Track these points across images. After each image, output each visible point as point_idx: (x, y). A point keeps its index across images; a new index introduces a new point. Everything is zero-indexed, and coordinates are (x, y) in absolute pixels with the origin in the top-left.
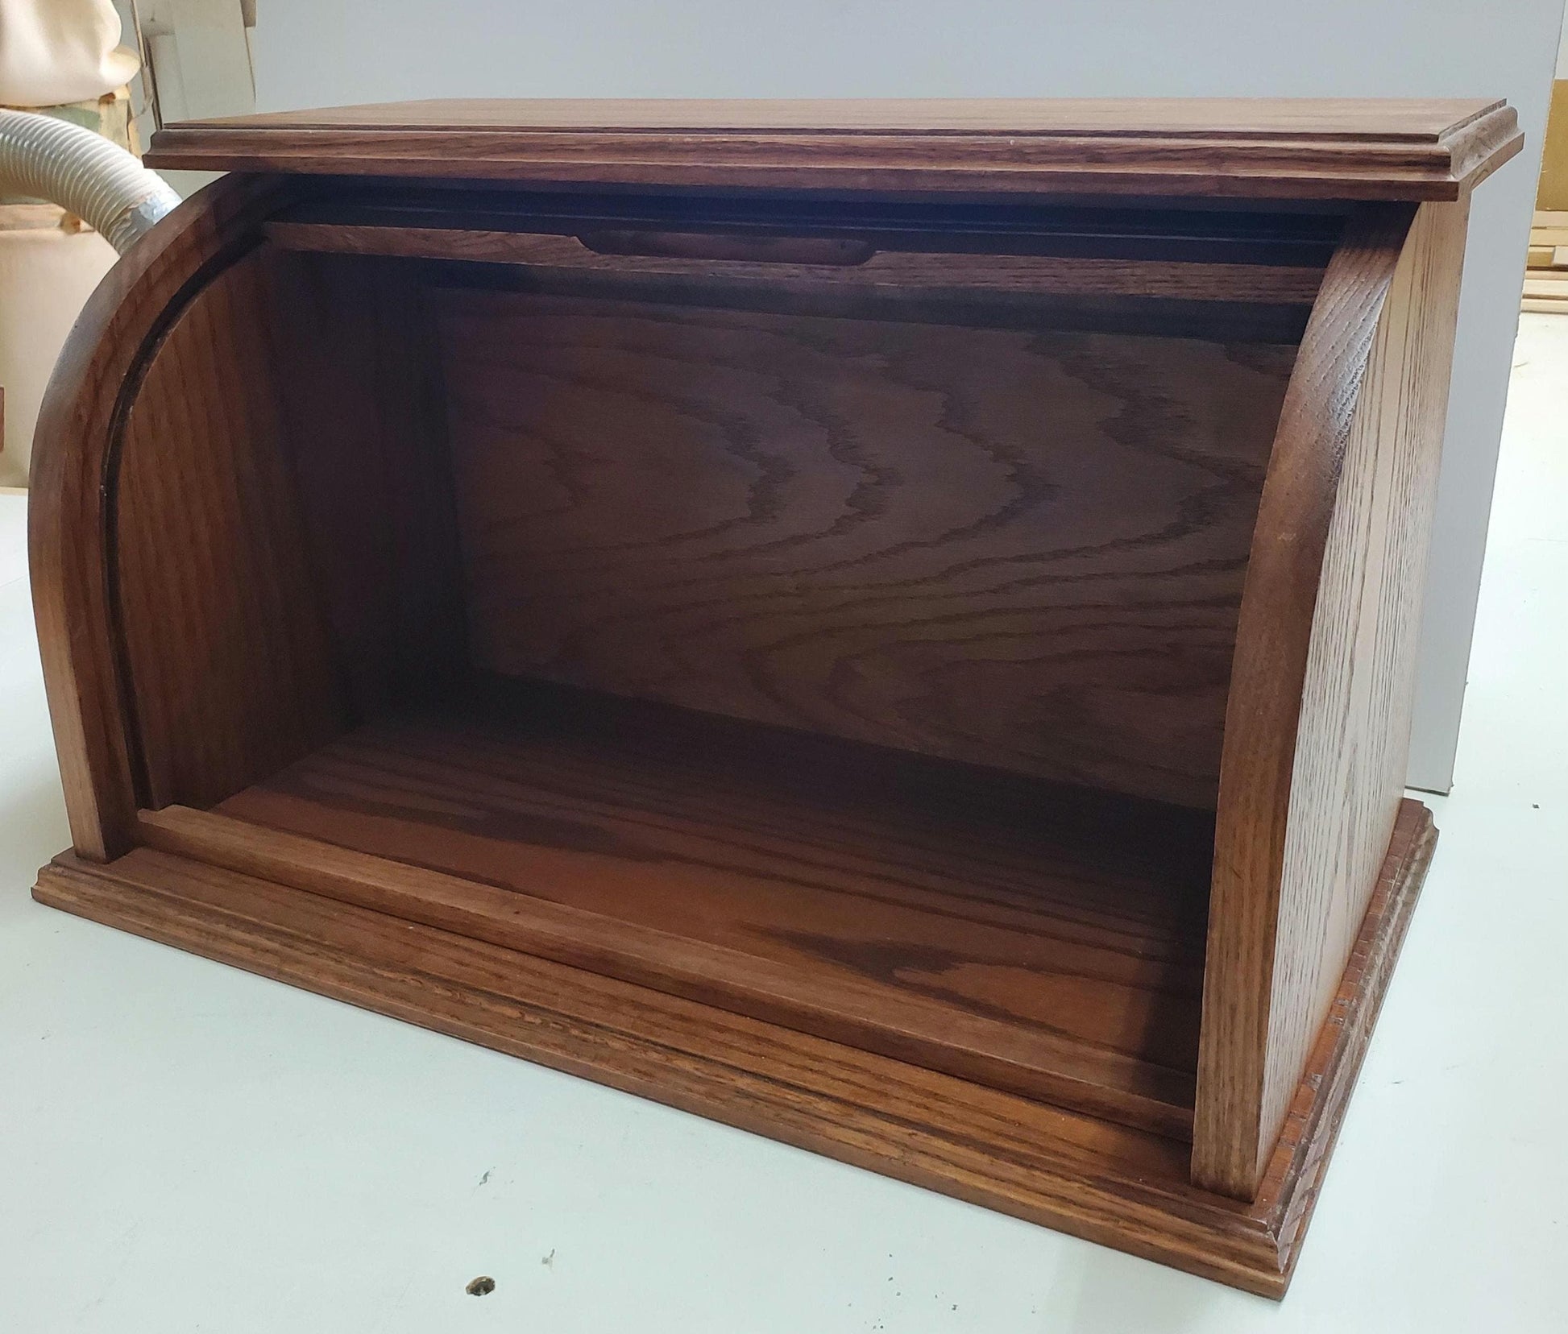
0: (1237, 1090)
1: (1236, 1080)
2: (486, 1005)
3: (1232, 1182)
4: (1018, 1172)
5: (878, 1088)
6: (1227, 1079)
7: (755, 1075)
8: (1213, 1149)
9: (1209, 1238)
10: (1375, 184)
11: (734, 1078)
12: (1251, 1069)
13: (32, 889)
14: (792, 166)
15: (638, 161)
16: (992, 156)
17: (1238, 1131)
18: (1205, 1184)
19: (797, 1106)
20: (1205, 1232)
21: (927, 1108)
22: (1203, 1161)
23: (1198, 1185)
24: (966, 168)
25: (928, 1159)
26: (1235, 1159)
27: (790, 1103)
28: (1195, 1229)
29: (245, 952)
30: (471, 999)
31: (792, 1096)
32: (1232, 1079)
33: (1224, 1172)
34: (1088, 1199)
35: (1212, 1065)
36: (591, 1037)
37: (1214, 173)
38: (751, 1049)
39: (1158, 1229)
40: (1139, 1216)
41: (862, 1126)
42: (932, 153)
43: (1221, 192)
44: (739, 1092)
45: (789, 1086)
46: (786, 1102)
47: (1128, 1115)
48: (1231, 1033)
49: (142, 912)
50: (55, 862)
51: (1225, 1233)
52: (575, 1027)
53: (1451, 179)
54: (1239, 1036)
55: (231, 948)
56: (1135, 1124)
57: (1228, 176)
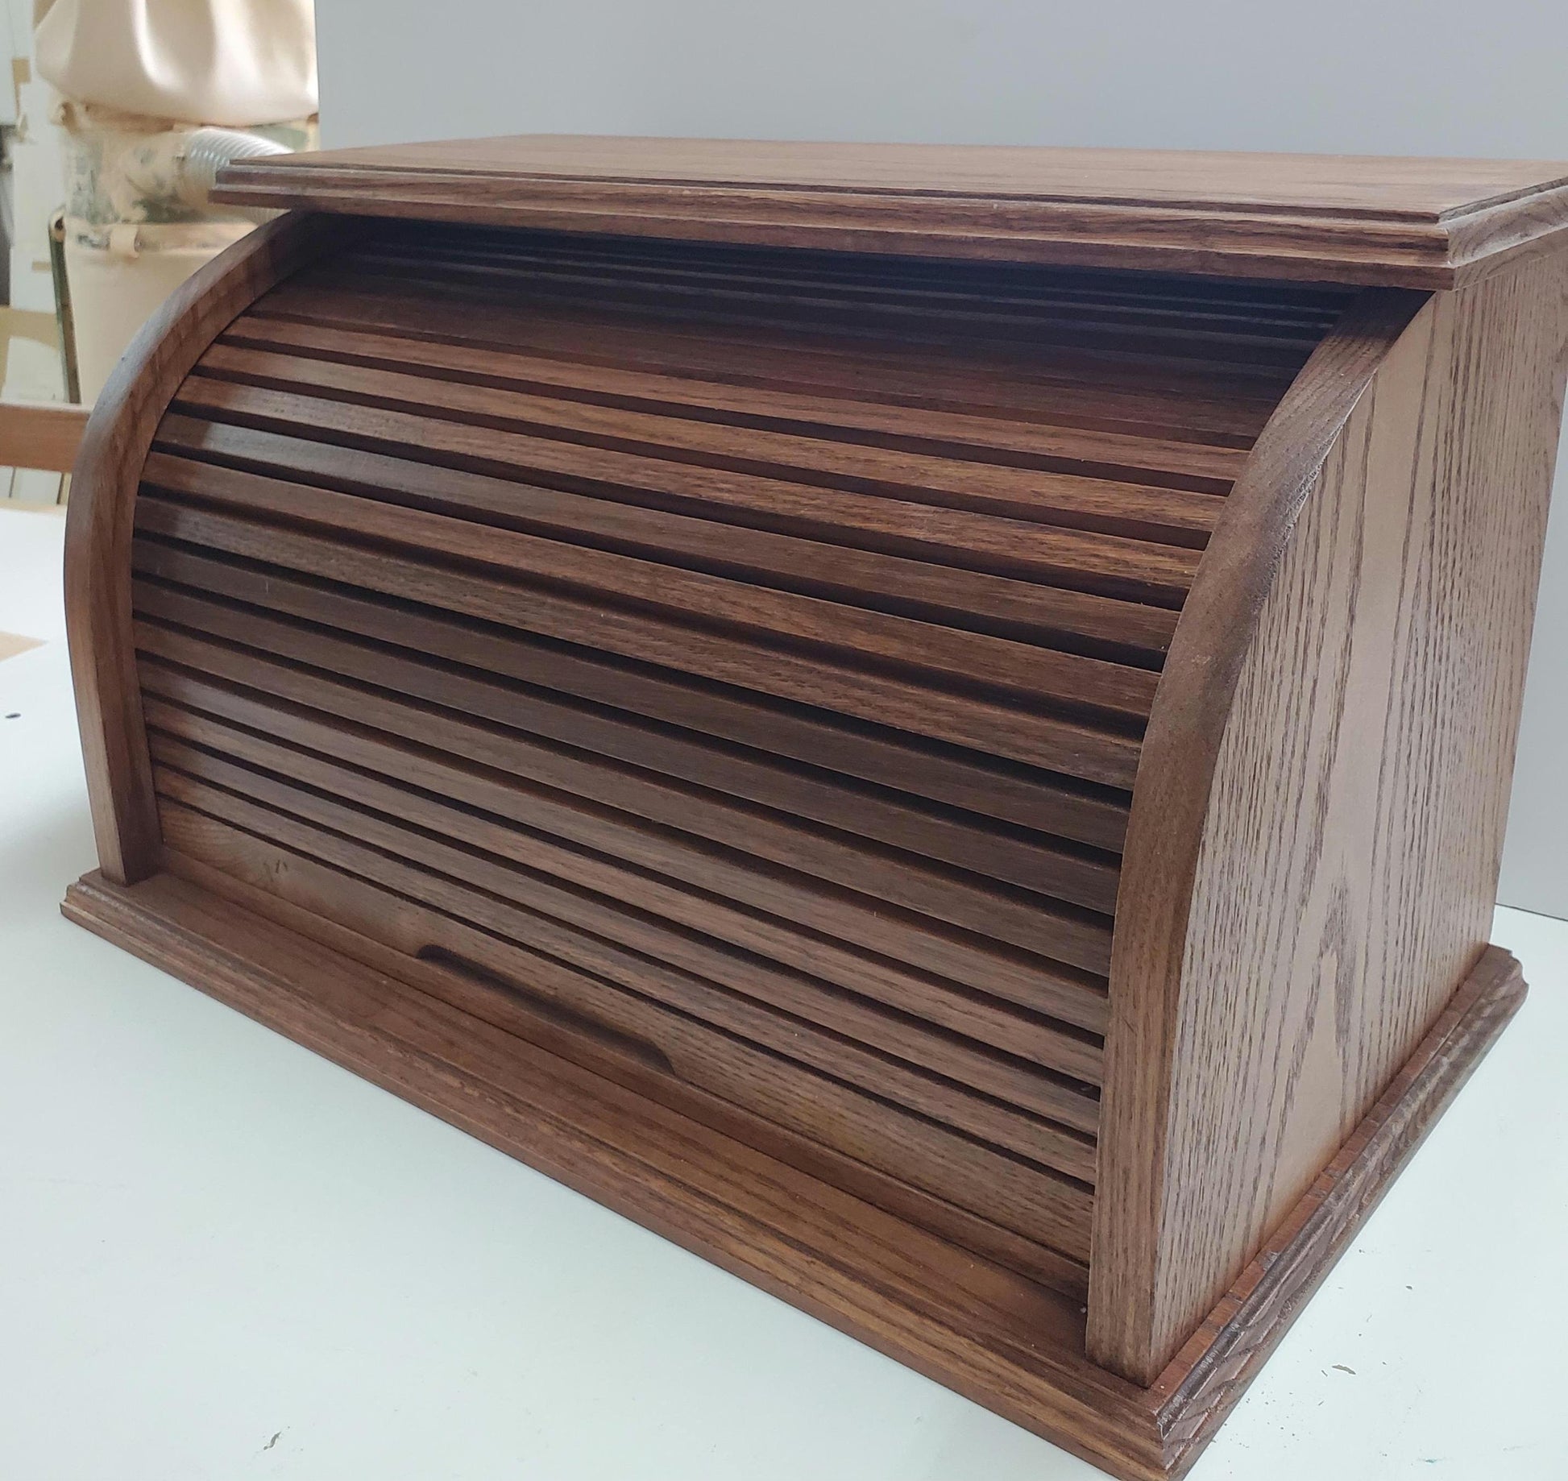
0: (1130, 1263)
1: (1129, 1251)
2: (431, 1071)
3: (1125, 1362)
4: (910, 1319)
5: (790, 1208)
6: (1120, 1250)
7: (670, 1179)
8: (1107, 1322)
9: (1095, 1420)
10: (1364, 268)
11: (648, 1177)
12: (1144, 1242)
13: (61, 906)
14: (780, 224)
15: (640, 213)
16: (974, 220)
17: (1131, 1309)
18: (1100, 1361)
19: (705, 1216)
20: (1090, 1414)
21: (833, 1237)
22: (1097, 1333)
23: (1092, 1360)
24: (948, 233)
25: (824, 1291)
26: (1129, 1337)
27: (699, 1213)
28: (1083, 1409)
29: (230, 988)
30: (418, 1063)
31: (700, 1206)
32: (1125, 1251)
33: (1118, 1349)
34: (977, 1358)
35: (1105, 1231)
36: (522, 1117)
37: (1196, 248)
38: (673, 1150)
39: (1044, 1402)
40: (1026, 1385)
41: (763, 1246)
42: (917, 216)
43: (1202, 268)
44: (652, 1194)
45: (700, 1194)
46: (693, 1210)
47: (1040, 1272)
48: (1125, 1200)
49: (148, 938)
50: (83, 881)
51: (1111, 1415)
52: (510, 1105)
53: (1449, 265)
54: (1132, 1204)
55: (218, 983)
56: (1045, 1282)
57: (1211, 252)
